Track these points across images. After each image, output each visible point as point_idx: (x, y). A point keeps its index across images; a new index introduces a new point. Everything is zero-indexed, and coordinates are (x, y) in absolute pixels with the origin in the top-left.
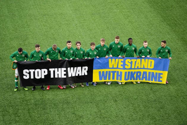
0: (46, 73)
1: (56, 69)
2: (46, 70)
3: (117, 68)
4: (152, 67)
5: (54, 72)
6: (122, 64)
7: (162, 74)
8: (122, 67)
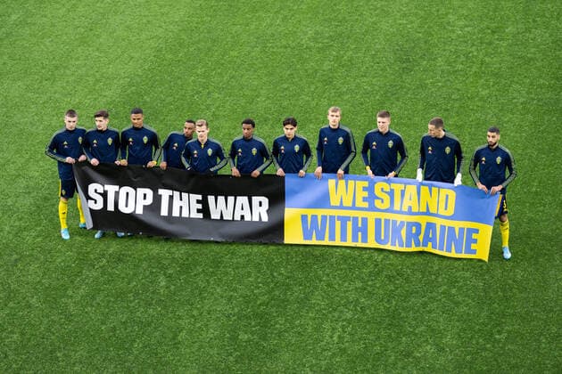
0: (149, 201)
1: (177, 194)
2: (149, 192)
3: (353, 207)
6: (366, 194)
7: (477, 231)
8: (366, 205)
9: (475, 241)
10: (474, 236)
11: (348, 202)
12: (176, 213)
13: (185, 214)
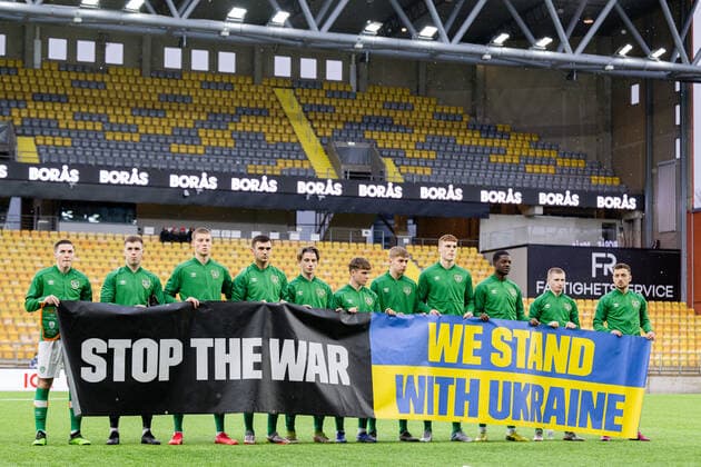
0: (178, 359)
1: (220, 342)
2: (177, 345)
3: (459, 364)
4: (587, 369)
5: (211, 351)
6: (478, 345)
7: (622, 398)
8: (478, 360)
9: (620, 413)
10: (619, 406)
11: (451, 358)
12: (220, 375)
13: (235, 375)
